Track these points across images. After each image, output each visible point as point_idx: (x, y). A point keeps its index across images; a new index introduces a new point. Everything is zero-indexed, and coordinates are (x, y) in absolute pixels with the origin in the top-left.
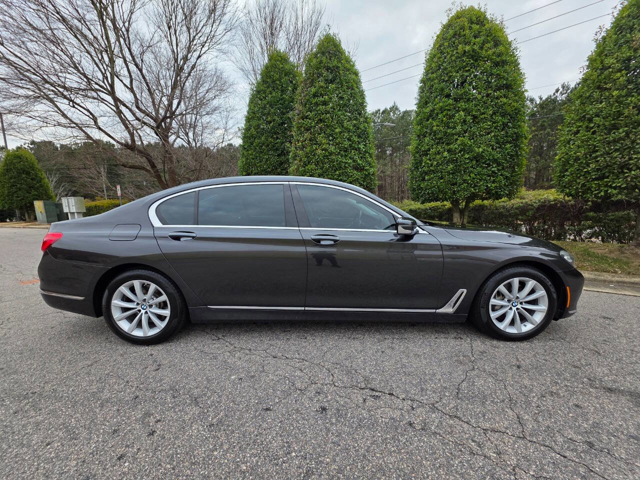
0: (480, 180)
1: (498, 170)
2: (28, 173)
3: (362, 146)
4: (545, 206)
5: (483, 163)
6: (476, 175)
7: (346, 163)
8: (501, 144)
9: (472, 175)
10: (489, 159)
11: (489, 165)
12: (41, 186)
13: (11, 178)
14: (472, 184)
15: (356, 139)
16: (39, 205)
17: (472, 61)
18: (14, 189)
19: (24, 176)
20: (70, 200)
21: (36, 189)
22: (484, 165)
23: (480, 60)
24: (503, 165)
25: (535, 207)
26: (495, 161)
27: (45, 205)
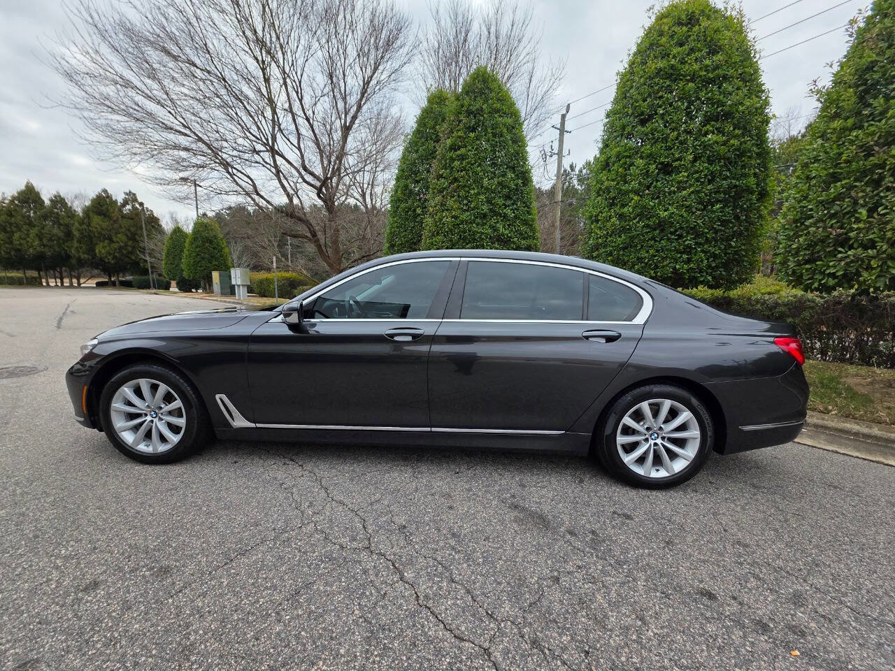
0: (664, 259)
1: (696, 244)
2: (211, 242)
3: (508, 211)
4: (840, 303)
5: (672, 233)
6: (657, 251)
7: (483, 233)
8: (706, 205)
9: (651, 252)
10: (681, 228)
11: (680, 236)
12: (222, 256)
13: (197, 247)
14: (651, 265)
15: (500, 201)
16: (216, 275)
17: (668, 83)
18: (198, 259)
19: (207, 244)
20: (237, 271)
21: (217, 259)
22: (673, 237)
23: (681, 80)
24: (706, 237)
25: (817, 304)
26: (694, 230)
27: (220, 276)
